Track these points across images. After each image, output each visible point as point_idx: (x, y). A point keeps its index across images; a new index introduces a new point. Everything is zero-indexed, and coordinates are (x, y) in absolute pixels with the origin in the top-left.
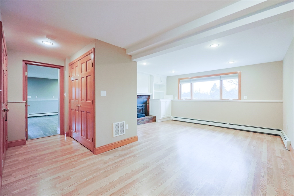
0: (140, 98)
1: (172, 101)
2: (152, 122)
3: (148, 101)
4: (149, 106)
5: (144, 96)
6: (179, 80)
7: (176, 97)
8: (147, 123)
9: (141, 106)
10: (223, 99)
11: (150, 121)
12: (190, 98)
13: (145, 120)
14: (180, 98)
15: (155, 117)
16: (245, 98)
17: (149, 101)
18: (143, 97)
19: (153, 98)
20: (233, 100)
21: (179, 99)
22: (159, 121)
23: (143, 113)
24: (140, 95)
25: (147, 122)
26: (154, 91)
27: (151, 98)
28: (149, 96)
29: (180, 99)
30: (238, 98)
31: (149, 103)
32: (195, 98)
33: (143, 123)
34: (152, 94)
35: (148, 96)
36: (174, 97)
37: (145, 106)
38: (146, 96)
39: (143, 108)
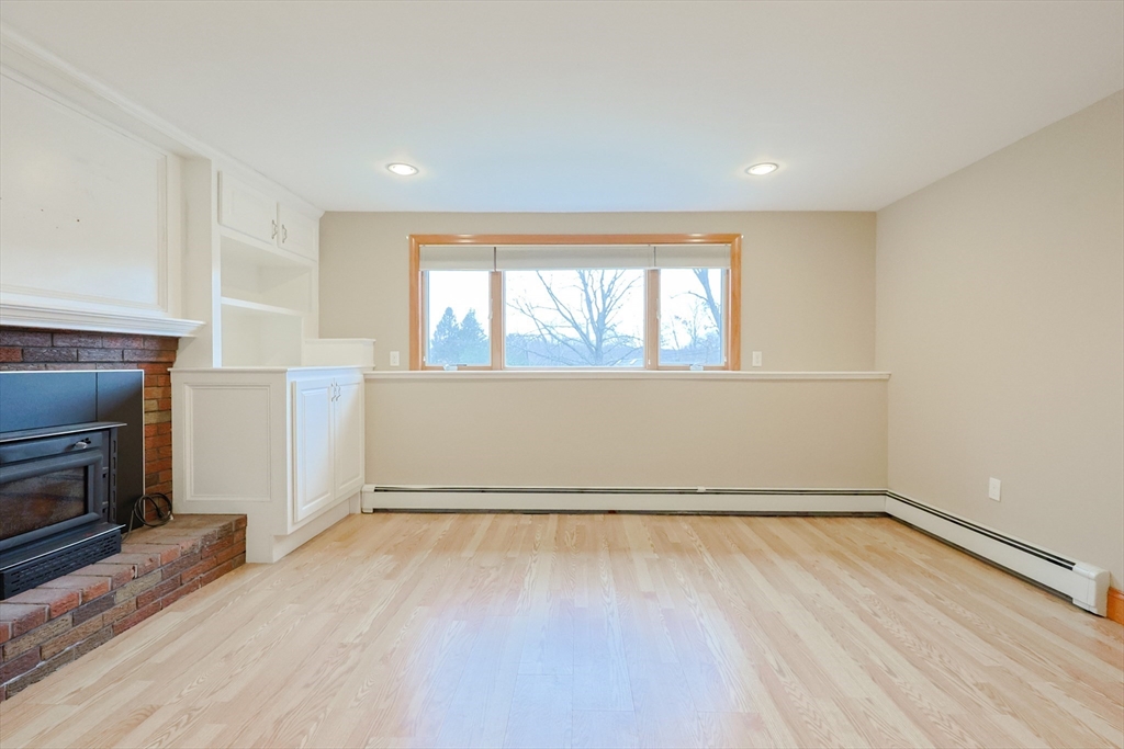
0: (47, 362)
1: (367, 381)
2: (205, 582)
3: (157, 392)
4: (164, 432)
5: (99, 343)
6: (418, 241)
7: (396, 358)
9: (70, 450)
10: (661, 363)
12: (488, 363)
13: (120, 596)
15: (241, 521)
16: (755, 361)
17: (168, 385)
18: (96, 355)
19: (217, 363)
20: (705, 368)
21: (413, 366)
22: (278, 553)
23: (92, 515)
24: (53, 333)
26: (218, 301)
27: (183, 361)
28: (169, 345)
29: (424, 368)
31: (165, 406)
34: (207, 328)
35: (149, 345)
36: (381, 358)
37: (114, 437)
38: (135, 344)
39: (95, 463)
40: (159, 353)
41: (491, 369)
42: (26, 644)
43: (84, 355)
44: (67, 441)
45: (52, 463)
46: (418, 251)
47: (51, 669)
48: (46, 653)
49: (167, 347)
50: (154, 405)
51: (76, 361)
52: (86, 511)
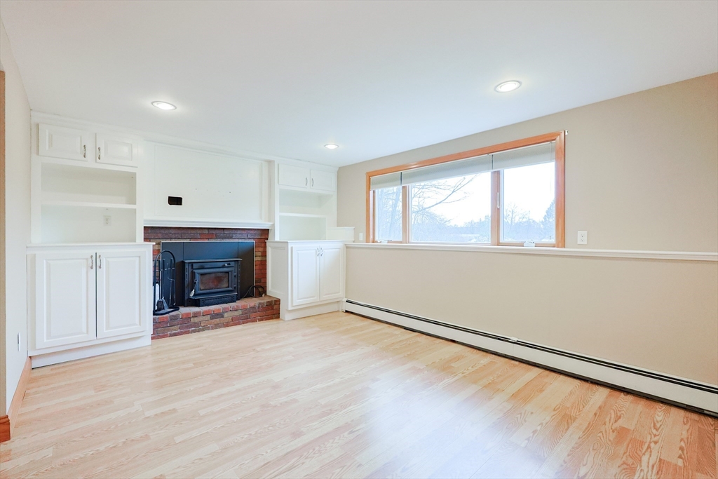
1: (347, 247)
2: (261, 320)
3: (261, 249)
4: (263, 264)
5: (239, 232)
6: (370, 175)
7: (362, 236)
8: (239, 324)
9: (224, 267)
10: (501, 241)
11: (253, 315)
12: (401, 240)
13: (226, 315)
14: (371, 237)
15: (277, 301)
16: (580, 240)
17: (265, 247)
18: (239, 236)
19: (276, 239)
20: (536, 246)
21: (367, 241)
22: (291, 316)
23: (230, 289)
24: (224, 229)
25: (235, 322)
26: (277, 214)
27: (270, 236)
29: (373, 242)
30: (553, 241)
31: (264, 254)
32: (416, 239)
33: (217, 326)
34: (273, 225)
35: (259, 232)
36: (356, 236)
37: (239, 264)
38: (252, 232)
39: (231, 271)
40: (261, 235)
41: (401, 242)
42: (196, 320)
43: (234, 237)
44: (222, 264)
45: (217, 270)
46: (369, 181)
47: (203, 330)
48: (202, 325)
49: (265, 233)
50: (259, 254)
51: (232, 238)
52: (228, 287)
